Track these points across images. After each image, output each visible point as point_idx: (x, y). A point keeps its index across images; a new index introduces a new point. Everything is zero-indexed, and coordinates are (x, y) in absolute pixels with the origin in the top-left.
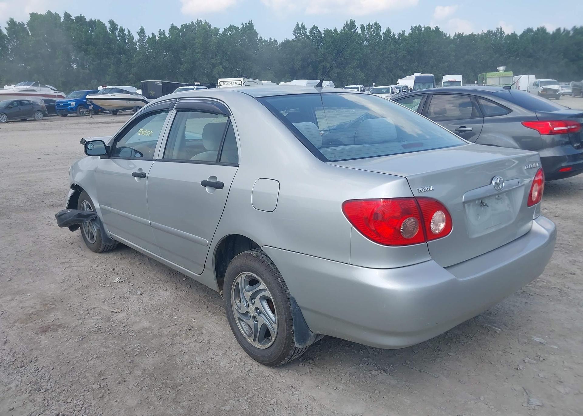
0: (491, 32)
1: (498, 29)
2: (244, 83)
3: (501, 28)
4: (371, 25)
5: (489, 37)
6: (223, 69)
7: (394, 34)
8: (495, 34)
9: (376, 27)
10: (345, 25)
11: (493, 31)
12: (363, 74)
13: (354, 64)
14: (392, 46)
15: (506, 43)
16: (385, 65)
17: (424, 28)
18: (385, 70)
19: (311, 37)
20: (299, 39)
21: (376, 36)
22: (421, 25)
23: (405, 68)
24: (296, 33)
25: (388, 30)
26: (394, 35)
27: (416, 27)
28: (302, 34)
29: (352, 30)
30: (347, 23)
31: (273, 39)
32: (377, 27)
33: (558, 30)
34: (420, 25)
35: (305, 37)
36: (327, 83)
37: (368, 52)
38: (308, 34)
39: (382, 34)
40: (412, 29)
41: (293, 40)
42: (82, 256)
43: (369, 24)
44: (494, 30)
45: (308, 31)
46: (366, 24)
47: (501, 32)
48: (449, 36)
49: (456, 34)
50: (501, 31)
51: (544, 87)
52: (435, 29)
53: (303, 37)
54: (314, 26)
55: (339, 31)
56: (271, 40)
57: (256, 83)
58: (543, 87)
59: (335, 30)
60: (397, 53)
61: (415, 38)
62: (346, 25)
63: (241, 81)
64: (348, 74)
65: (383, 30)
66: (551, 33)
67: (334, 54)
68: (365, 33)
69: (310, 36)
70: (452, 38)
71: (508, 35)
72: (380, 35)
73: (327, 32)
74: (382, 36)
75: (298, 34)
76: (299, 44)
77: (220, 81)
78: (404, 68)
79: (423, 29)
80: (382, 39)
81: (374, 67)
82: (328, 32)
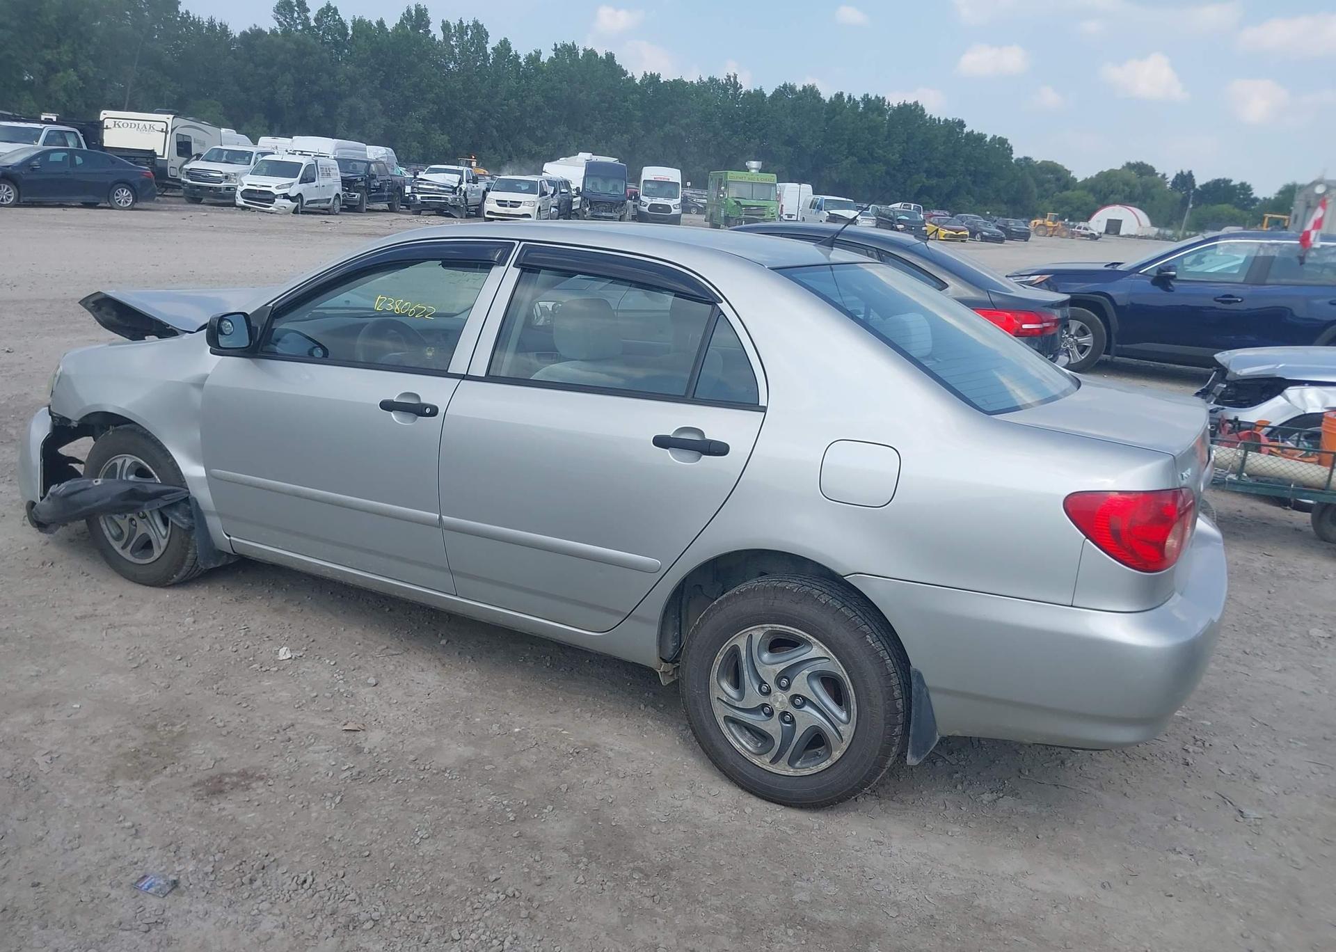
0: (717, 81)
1: (729, 77)
2: (175, 128)
3: (735, 77)
4: (465, 25)
5: (712, 91)
6: (80, 80)
7: (516, 55)
8: (724, 88)
9: (478, 32)
10: (403, 14)
11: (719, 80)
12: (446, 138)
13: (424, 112)
14: (513, 83)
15: (743, 109)
16: (493, 122)
17: (583, 52)
18: (495, 133)
19: (321, 32)
20: (286, 33)
21: (476, 52)
22: (575, 43)
23: (539, 135)
24: (281, 14)
25: (505, 44)
26: (517, 57)
27: (564, 46)
28: (298, 21)
29: (421, 31)
30: (409, 11)
31: (217, 22)
32: (480, 32)
33: (839, 96)
34: (573, 43)
35: (303, 30)
36: (380, 152)
37: (457, 87)
38: (313, 23)
39: (489, 51)
40: (555, 49)
41: (273, 32)
42: (121, 596)
43: (461, 22)
44: (721, 77)
45: (312, 15)
46: (453, 22)
47: (736, 86)
48: (633, 78)
49: (645, 74)
50: (736, 83)
51: (831, 212)
52: (606, 57)
53: (300, 27)
54: (329, 6)
55: (390, 26)
56: (211, 22)
57: (204, 131)
58: (829, 213)
59: (381, 23)
60: (522, 98)
61: (562, 71)
62: (407, 16)
63: (165, 124)
64: (409, 132)
65: (492, 44)
66: (827, 100)
67: (377, 82)
68: (451, 42)
69: (318, 28)
70: (637, 81)
71: (749, 92)
72: (486, 52)
73: (360, 25)
74: (490, 55)
75: (286, 18)
76: (290, 45)
77: (106, 116)
78: (539, 133)
79: (581, 53)
80: (491, 61)
81: (470, 124)
82: (362, 25)
